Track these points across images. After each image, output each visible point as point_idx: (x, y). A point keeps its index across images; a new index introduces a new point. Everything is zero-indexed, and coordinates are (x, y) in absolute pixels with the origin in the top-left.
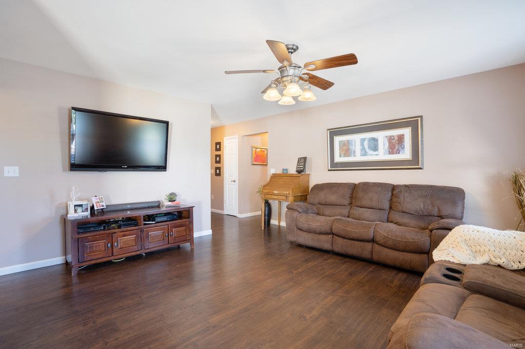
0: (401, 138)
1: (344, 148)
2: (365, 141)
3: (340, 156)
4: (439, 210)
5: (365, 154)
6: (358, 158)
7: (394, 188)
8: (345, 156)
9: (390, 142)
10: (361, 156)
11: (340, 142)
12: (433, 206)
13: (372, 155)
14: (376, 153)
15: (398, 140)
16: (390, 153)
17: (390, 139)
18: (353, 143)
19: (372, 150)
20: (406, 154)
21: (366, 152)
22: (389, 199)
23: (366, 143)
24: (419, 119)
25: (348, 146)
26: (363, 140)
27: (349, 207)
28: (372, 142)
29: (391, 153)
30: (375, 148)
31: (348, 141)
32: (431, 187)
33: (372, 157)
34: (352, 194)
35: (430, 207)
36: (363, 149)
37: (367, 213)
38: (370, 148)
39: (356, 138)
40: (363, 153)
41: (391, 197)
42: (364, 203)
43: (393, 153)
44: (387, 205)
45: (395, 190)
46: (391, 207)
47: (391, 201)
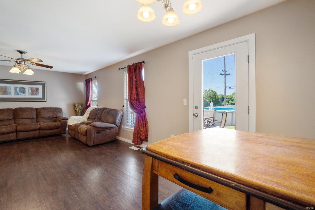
0: (37, 89)
1: (2, 90)
4: (56, 115)
5: (18, 94)
6: (13, 96)
7: (37, 109)
8: (3, 95)
10: (15, 95)
12: (54, 114)
14: (24, 94)
15: (36, 90)
16: (32, 95)
17: (32, 89)
18: (9, 88)
19: (22, 93)
20: (40, 96)
22: (36, 114)
23: (18, 90)
24: (45, 83)
25: (5, 89)
26: (16, 88)
27: (14, 120)
28: (22, 89)
30: (24, 92)
31: (5, 87)
32: (52, 108)
33: (21, 96)
34: (14, 114)
35: (53, 115)
36: (16, 92)
37: (27, 121)
38: (20, 92)
39: (11, 86)
41: (36, 113)
42: (23, 117)
43: (33, 95)
44: (35, 116)
45: (38, 110)
46: (37, 117)
47: (37, 114)
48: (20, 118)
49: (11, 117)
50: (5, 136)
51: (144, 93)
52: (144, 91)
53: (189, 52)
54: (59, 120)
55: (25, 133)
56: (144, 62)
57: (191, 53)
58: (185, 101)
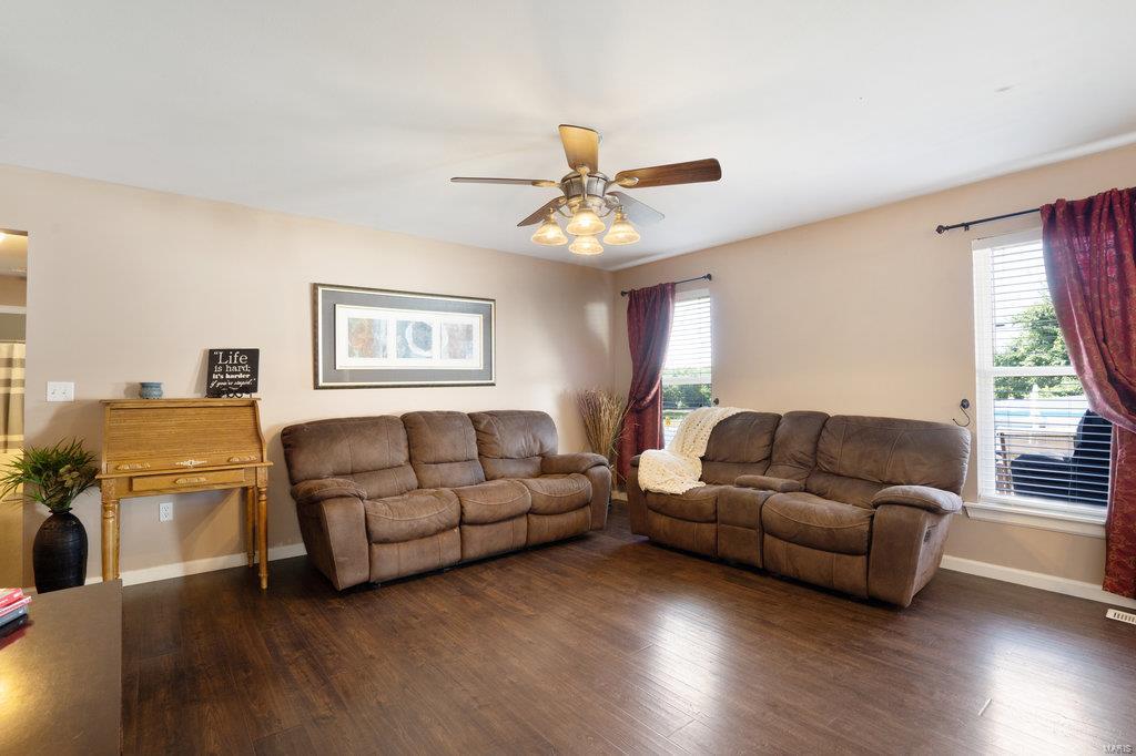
0: (468, 332)
1: (360, 336)
2: (406, 326)
3: (351, 354)
4: (541, 444)
5: (407, 355)
6: (392, 361)
7: (475, 419)
8: (362, 356)
9: (450, 336)
11: (351, 323)
13: (420, 356)
14: (427, 353)
15: (464, 334)
16: (450, 355)
17: (452, 330)
18: (383, 328)
19: (421, 347)
20: (475, 362)
21: (408, 348)
22: (475, 439)
23: (409, 332)
24: (492, 303)
25: (370, 332)
26: (403, 325)
27: (412, 468)
28: (421, 331)
29: (453, 355)
30: (426, 344)
31: (371, 321)
32: (521, 412)
33: (419, 361)
34: (408, 439)
35: (533, 444)
36: (403, 344)
37: (457, 473)
38: (417, 342)
39: (388, 318)
40: (403, 350)
41: (477, 435)
42: (442, 453)
43: (455, 356)
44: (475, 452)
45: (480, 423)
46: (480, 455)
47: (480, 443)
48: (432, 459)
49: (402, 457)
54: (584, 468)
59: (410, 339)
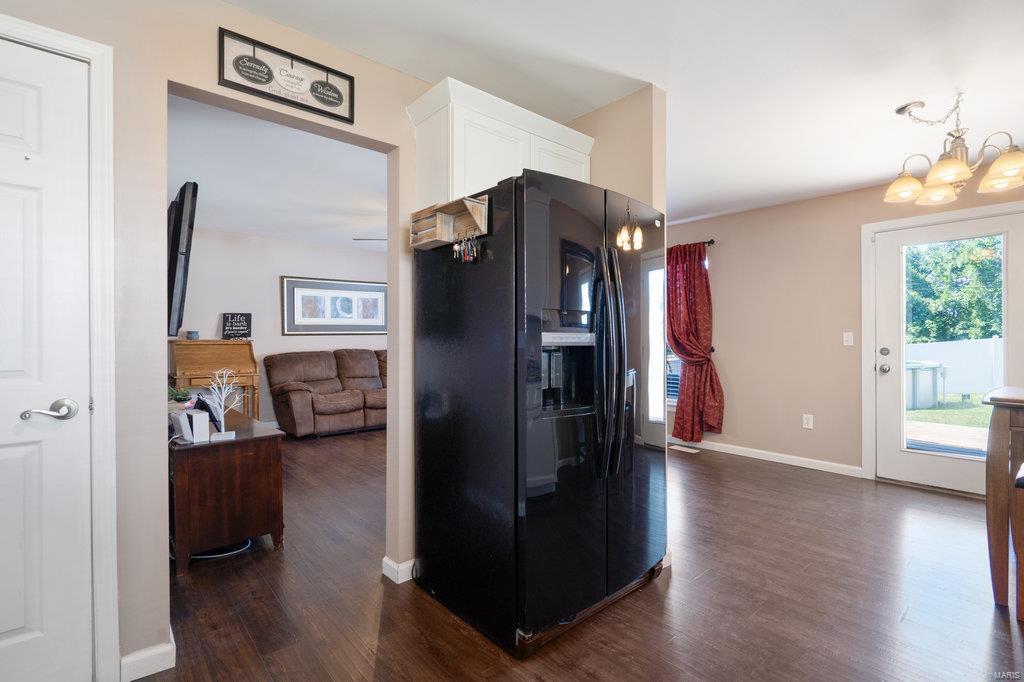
0: (375, 303)
1: (309, 305)
2: (336, 299)
3: (304, 316)
5: (337, 316)
6: (328, 320)
7: (378, 354)
8: (310, 317)
9: (364, 305)
10: (332, 318)
11: (303, 298)
13: (345, 317)
14: (350, 316)
15: (372, 304)
16: (364, 317)
17: (365, 302)
18: (322, 302)
19: (345, 312)
20: (379, 319)
21: (338, 313)
22: (378, 365)
23: (338, 303)
25: (315, 303)
26: (334, 300)
28: (346, 302)
30: (349, 310)
31: (316, 297)
33: (343, 320)
34: (337, 363)
36: (335, 309)
38: (343, 309)
39: (326, 295)
40: (335, 314)
41: (379, 362)
42: (357, 373)
43: (366, 318)
44: (377, 372)
45: (380, 356)
46: (380, 374)
47: (380, 368)
48: (351, 374)
49: (334, 374)
50: (345, 417)
51: (711, 317)
52: (710, 311)
53: (864, 227)
55: (379, 411)
56: (712, 242)
57: (867, 230)
58: (848, 339)
59: (339, 307)
